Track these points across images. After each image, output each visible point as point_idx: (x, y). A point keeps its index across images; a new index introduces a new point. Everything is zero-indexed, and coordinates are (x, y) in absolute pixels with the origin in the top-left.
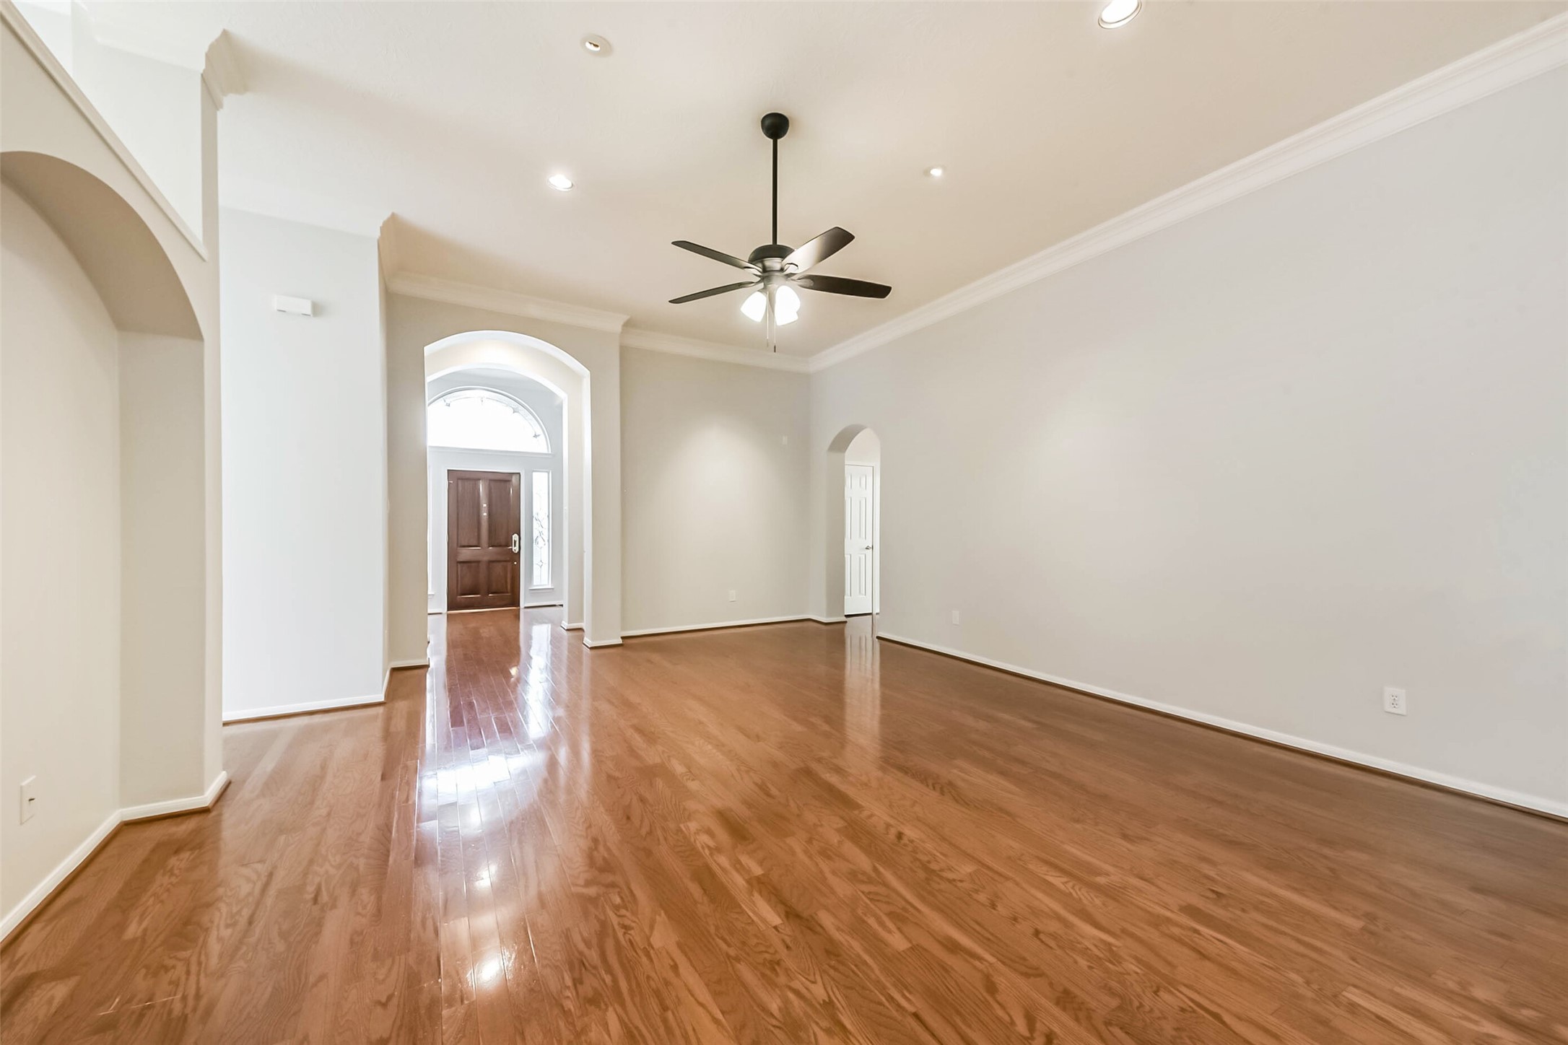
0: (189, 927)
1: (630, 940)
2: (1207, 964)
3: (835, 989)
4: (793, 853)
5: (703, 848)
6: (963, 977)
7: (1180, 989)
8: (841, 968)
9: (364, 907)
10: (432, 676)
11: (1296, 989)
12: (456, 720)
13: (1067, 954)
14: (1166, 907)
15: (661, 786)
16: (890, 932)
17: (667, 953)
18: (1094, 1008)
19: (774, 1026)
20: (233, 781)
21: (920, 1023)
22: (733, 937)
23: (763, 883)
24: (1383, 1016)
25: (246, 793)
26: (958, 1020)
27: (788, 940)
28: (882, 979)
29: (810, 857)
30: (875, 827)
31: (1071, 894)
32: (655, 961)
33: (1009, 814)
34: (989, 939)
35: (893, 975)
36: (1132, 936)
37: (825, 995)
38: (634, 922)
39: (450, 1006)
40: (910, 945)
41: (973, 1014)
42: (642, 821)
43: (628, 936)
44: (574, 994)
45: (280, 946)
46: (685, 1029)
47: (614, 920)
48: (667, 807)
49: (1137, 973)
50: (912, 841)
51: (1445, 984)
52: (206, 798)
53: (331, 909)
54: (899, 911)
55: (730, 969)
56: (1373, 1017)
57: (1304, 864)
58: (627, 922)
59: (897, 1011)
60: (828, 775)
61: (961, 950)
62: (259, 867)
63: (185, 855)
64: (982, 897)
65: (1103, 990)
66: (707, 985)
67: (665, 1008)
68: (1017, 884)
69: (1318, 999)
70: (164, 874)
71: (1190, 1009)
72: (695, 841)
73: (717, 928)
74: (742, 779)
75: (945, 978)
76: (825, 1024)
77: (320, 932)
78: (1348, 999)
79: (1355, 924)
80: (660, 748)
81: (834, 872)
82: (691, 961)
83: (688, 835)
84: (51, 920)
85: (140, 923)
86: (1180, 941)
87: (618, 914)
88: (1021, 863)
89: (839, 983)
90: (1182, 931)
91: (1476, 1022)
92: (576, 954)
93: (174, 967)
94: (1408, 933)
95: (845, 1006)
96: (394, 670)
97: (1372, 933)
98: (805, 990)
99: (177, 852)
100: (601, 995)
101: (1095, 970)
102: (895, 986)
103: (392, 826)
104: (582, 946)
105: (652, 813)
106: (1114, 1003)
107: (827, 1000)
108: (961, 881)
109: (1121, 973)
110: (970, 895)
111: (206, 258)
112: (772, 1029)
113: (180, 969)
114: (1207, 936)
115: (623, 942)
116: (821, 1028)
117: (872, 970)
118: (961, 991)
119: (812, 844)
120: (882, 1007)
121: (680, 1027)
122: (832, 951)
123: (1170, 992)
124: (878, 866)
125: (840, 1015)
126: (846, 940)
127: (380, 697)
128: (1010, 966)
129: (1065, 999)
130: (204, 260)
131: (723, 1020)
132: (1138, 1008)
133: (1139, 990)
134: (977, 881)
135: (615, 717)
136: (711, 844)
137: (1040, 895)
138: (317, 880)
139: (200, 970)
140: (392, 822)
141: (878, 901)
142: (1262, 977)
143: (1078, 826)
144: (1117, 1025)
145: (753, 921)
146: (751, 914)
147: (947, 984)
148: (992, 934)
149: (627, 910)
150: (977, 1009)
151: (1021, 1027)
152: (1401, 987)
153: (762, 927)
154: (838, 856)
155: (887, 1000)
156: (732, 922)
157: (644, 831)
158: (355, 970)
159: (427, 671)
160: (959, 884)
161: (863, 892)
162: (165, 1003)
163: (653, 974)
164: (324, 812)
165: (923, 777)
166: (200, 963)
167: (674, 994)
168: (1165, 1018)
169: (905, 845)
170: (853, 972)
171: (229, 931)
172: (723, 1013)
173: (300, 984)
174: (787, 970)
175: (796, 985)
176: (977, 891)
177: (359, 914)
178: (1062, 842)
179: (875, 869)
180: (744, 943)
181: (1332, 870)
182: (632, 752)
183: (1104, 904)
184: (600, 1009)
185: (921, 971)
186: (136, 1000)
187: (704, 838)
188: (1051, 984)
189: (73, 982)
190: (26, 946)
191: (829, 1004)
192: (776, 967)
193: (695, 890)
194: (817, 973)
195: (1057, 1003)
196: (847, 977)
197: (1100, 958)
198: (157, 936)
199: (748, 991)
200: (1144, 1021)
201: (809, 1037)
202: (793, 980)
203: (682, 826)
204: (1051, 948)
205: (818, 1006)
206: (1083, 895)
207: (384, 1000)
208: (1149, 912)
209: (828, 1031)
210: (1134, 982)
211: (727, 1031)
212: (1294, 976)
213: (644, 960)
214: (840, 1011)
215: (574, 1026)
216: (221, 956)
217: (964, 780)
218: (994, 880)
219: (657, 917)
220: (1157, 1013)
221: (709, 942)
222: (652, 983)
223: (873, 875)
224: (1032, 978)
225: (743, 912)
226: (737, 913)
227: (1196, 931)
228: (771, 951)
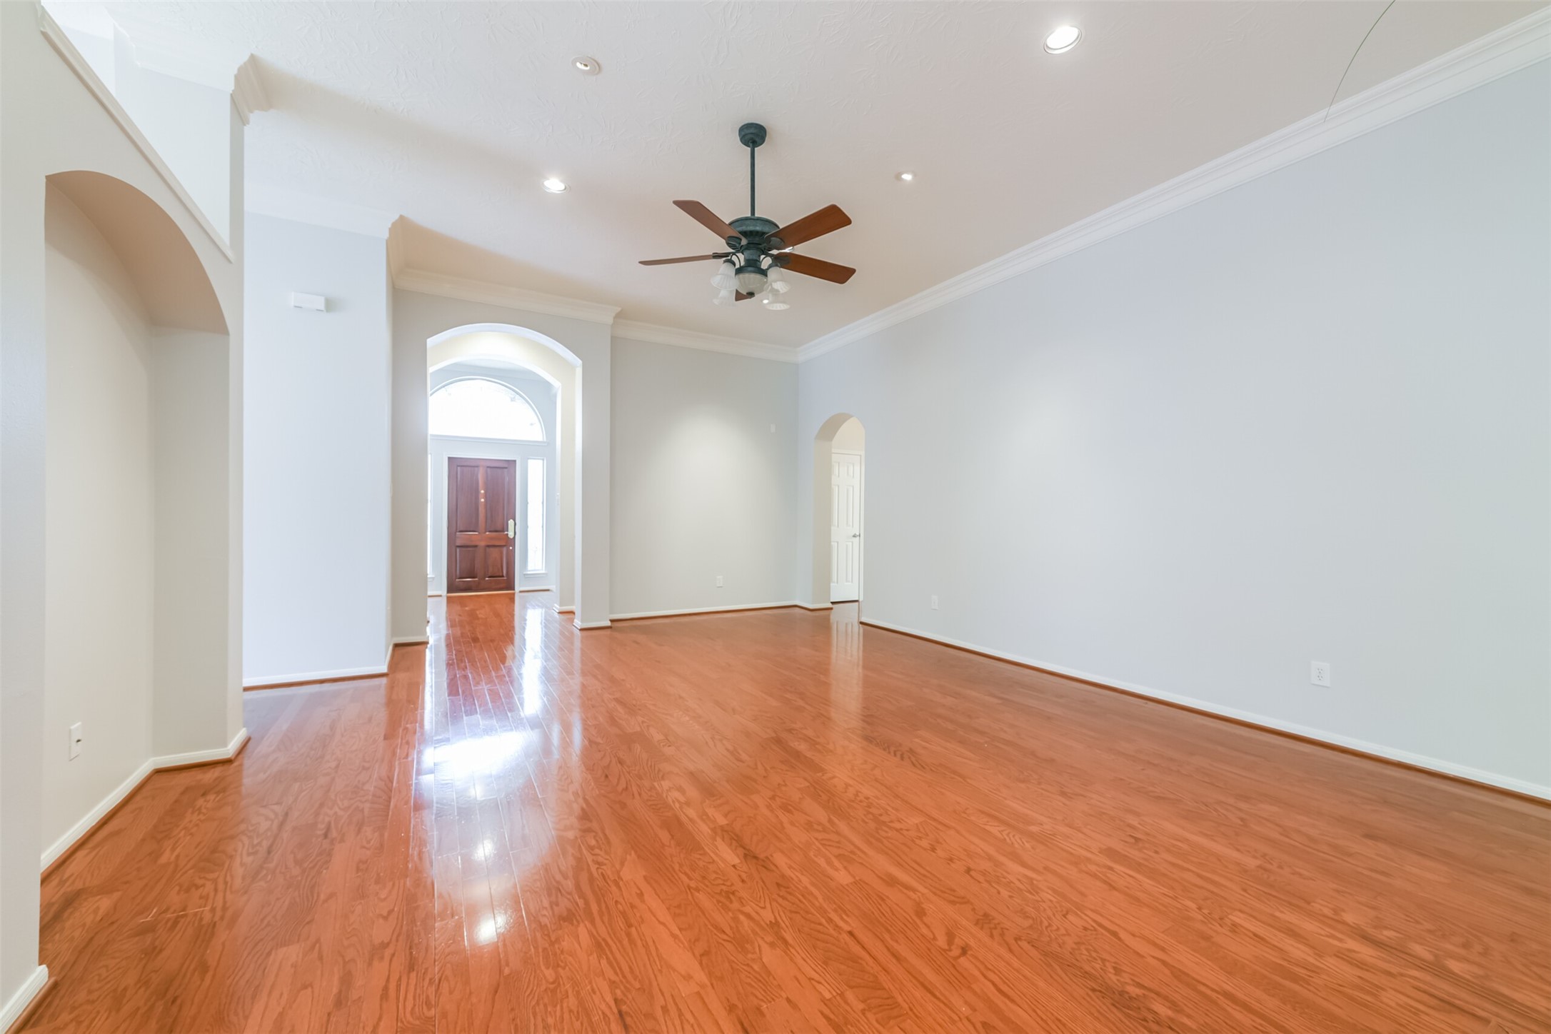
0: (217, 855)
1: (602, 873)
2: (1116, 893)
3: (782, 913)
4: (756, 807)
5: (673, 802)
6: (896, 904)
7: (1086, 912)
8: (789, 897)
9: (368, 842)
10: (431, 651)
11: (1189, 914)
12: (453, 690)
13: (993, 886)
14: (1088, 849)
15: (639, 750)
16: (837, 870)
17: (635, 883)
18: (1008, 928)
19: (724, 940)
20: (252, 737)
21: (852, 938)
22: (695, 873)
23: (726, 831)
24: (1262, 935)
25: (262, 749)
26: (887, 936)
27: (744, 876)
28: (825, 906)
29: (772, 811)
30: (835, 786)
31: (1005, 839)
32: (623, 889)
33: (960, 776)
34: (925, 876)
35: (835, 903)
36: (1055, 873)
37: (773, 917)
38: (607, 859)
39: (442, 920)
40: (852, 880)
41: (901, 932)
42: (619, 780)
43: (600, 871)
44: (551, 913)
45: (296, 871)
46: (646, 941)
47: (590, 859)
48: (644, 769)
49: (1051, 901)
50: (867, 798)
51: (1320, 910)
52: (229, 750)
53: (340, 842)
54: (846, 853)
55: (690, 897)
56: (1252, 935)
57: (1219, 815)
58: (600, 859)
59: (834, 930)
60: (796, 743)
61: (899, 884)
62: (275, 807)
63: (211, 797)
64: (924, 843)
65: (1019, 914)
66: (668, 909)
67: (630, 926)
68: (958, 832)
69: (1206, 921)
70: (193, 813)
71: (1092, 928)
72: (667, 797)
73: (681, 865)
74: (715, 746)
75: (881, 905)
76: (769, 939)
77: (330, 861)
78: (1231, 920)
79: (1252, 863)
80: (640, 719)
81: (792, 824)
82: (655, 890)
83: (660, 791)
84: (94, 848)
85: (173, 850)
86: (1094, 876)
87: (593, 852)
88: (965, 816)
89: (785, 908)
90: (1099, 869)
91: (1340, 940)
92: (554, 883)
93: (203, 885)
94: (1297, 870)
95: (788, 924)
96: (397, 646)
97: (1265, 870)
98: (755, 913)
99: (204, 795)
100: (574, 914)
101: (1015, 899)
102: (835, 911)
103: (393, 779)
104: (559, 877)
105: (629, 773)
106: (1027, 923)
107: (774, 921)
108: (907, 830)
109: (1038, 901)
110: (913, 841)
111: (232, 260)
112: (723, 942)
113: (209, 887)
114: (1119, 872)
115: (595, 874)
116: (766, 942)
117: (817, 899)
118: (893, 914)
119: (775, 800)
120: (821, 927)
121: (641, 940)
122: (783, 884)
123: (1077, 915)
124: (832, 817)
125: (783, 932)
126: (797, 877)
127: (383, 668)
128: (939, 896)
129: (984, 920)
130: (230, 261)
131: (680, 935)
132: (1047, 927)
133: (1050, 913)
134: (921, 829)
135: (599, 691)
136: (682, 799)
137: (977, 841)
138: (327, 819)
139: (226, 889)
140: (394, 775)
141: (829, 845)
142: (1160, 904)
143: (1022, 785)
144: (1025, 940)
145: (714, 861)
146: (712, 855)
147: (883, 911)
148: (929, 872)
149: (601, 850)
150: (905, 928)
151: (942, 942)
152: (1282, 912)
153: (722, 865)
154: (798, 810)
155: (826, 921)
156: (695, 862)
157: (620, 788)
158: (360, 891)
159: (427, 647)
160: (905, 833)
161: (817, 839)
162: (196, 914)
163: (621, 900)
164: (333, 764)
165: (886, 745)
166: (226, 883)
167: (638, 915)
168: (1069, 935)
169: (861, 801)
170: (800, 900)
171: (251, 858)
172: (680, 929)
173: (313, 900)
174: (740, 899)
175: (747, 909)
176: (920, 838)
177: (364, 847)
178: (1006, 799)
179: (830, 821)
180: (704, 877)
181: (1242, 819)
182: (613, 721)
183: (1033, 848)
184: (572, 924)
185: (860, 900)
186: (172, 910)
187: (676, 794)
188: (974, 910)
189: (116, 895)
190: (73, 868)
191: (775, 925)
192: (731, 896)
193: (664, 836)
194: (767, 900)
195: (977, 924)
196: (793, 904)
197: (1021, 890)
198: (189, 861)
199: (703, 913)
200: (1050, 936)
201: (754, 948)
202: (744, 906)
203: (656, 784)
204: (979, 882)
205: (765, 926)
206: (1016, 841)
207: (385, 913)
208: (1071, 854)
209: (772, 945)
210: (1047, 908)
211: (683, 943)
212: (1189, 903)
213: (614, 888)
214: (783, 929)
215: (549, 937)
216: (244, 878)
217: (925, 748)
218: (938, 829)
219: (628, 857)
220: (1062, 931)
221: (673, 876)
222: (619, 906)
223: (828, 825)
224: (958, 905)
225: (705, 854)
226: (701, 854)
227: (1111, 869)
228: (729, 883)
